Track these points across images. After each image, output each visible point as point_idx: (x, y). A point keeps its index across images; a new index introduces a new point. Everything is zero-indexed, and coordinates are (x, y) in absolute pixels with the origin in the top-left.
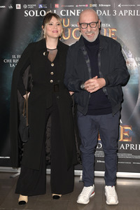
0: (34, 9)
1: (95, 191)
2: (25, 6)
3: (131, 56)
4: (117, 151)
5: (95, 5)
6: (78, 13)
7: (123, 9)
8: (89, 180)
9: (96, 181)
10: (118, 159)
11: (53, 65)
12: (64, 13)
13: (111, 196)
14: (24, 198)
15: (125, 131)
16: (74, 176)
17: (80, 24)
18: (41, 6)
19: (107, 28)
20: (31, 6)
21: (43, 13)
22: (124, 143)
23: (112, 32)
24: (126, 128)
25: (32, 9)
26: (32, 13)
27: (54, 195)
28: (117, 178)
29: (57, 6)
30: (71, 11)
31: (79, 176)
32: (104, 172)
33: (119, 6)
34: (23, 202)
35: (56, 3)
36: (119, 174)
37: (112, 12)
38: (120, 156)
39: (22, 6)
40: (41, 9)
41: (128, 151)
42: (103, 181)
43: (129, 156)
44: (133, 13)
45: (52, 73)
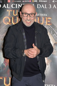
5: (36, 1)
12: (14, 6)
23: (48, 20)
29: (9, 1)
30: (19, 5)
33: (53, 1)
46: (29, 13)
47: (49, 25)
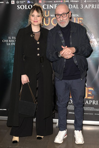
0: (24, 4)
1: (67, 134)
2: (18, 2)
3: (93, 37)
4: (84, 105)
5: (68, 1)
6: (55, 6)
7: (87, 3)
8: (63, 126)
9: (68, 127)
10: (84, 111)
11: (38, 43)
12: (46, 7)
13: (79, 138)
14: (16, 139)
15: (89, 91)
16: (53, 123)
17: (55, 15)
18: (29, 2)
19: (76, 17)
20: (22, 2)
21: (30, 7)
22: (89, 100)
23: (80, 20)
24: (90, 89)
25: (22, 4)
26: (22, 7)
27: (38, 136)
28: (83, 125)
29: (40, 2)
31: (56, 123)
32: (74, 121)
33: (85, 1)
34: (16, 142)
36: (85, 122)
37: (79, 6)
38: (86, 109)
39: (15, 2)
40: (29, 4)
41: (91, 105)
42: (73, 127)
43: (92, 109)
44: (95, 7)
45: (38, 49)
46: (60, 13)
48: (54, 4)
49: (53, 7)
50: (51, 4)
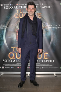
2: (4, 5)
3: (47, 24)
6: (26, 7)
7: (44, 5)
12: (20, 7)
15: (46, 55)
18: (11, 5)
19: (37, 13)
20: (7, 5)
21: (12, 7)
22: (46, 60)
23: (40, 15)
24: (46, 53)
25: (7, 6)
26: (7, 8)
29: (17, 4)
30: (23, 7)
33: (42, 4)
35: (17, 3)
37: (39, 7)
38: (44, 65)
39: (3, 5)
40: (11, 6)
41: (47, 63)
44: (48, 7)
47: (40, 17)
48: (25, 5)
49: (24, 8)
50: (24, 6)
